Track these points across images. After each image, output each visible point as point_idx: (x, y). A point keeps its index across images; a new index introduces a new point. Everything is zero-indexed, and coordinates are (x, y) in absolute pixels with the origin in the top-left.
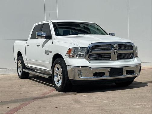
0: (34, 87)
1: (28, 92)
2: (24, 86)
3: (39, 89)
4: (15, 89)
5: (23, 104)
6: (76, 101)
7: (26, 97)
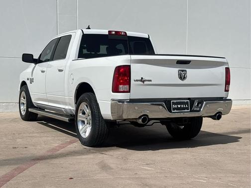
0: (36, 137)
1: (26, 146)
2: (19, 134)
3: (45, 142)
4: (5, 139)
5: (17, 168)
6: (104, 167)
7: (22, 156)
